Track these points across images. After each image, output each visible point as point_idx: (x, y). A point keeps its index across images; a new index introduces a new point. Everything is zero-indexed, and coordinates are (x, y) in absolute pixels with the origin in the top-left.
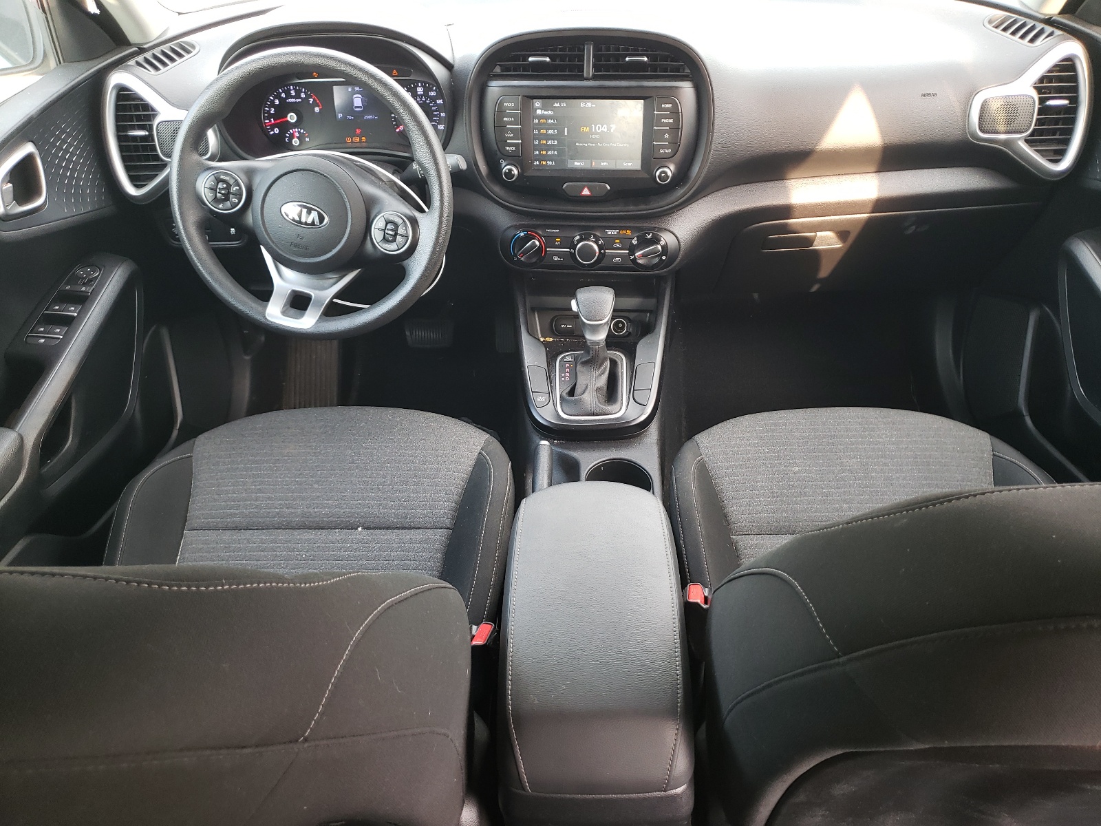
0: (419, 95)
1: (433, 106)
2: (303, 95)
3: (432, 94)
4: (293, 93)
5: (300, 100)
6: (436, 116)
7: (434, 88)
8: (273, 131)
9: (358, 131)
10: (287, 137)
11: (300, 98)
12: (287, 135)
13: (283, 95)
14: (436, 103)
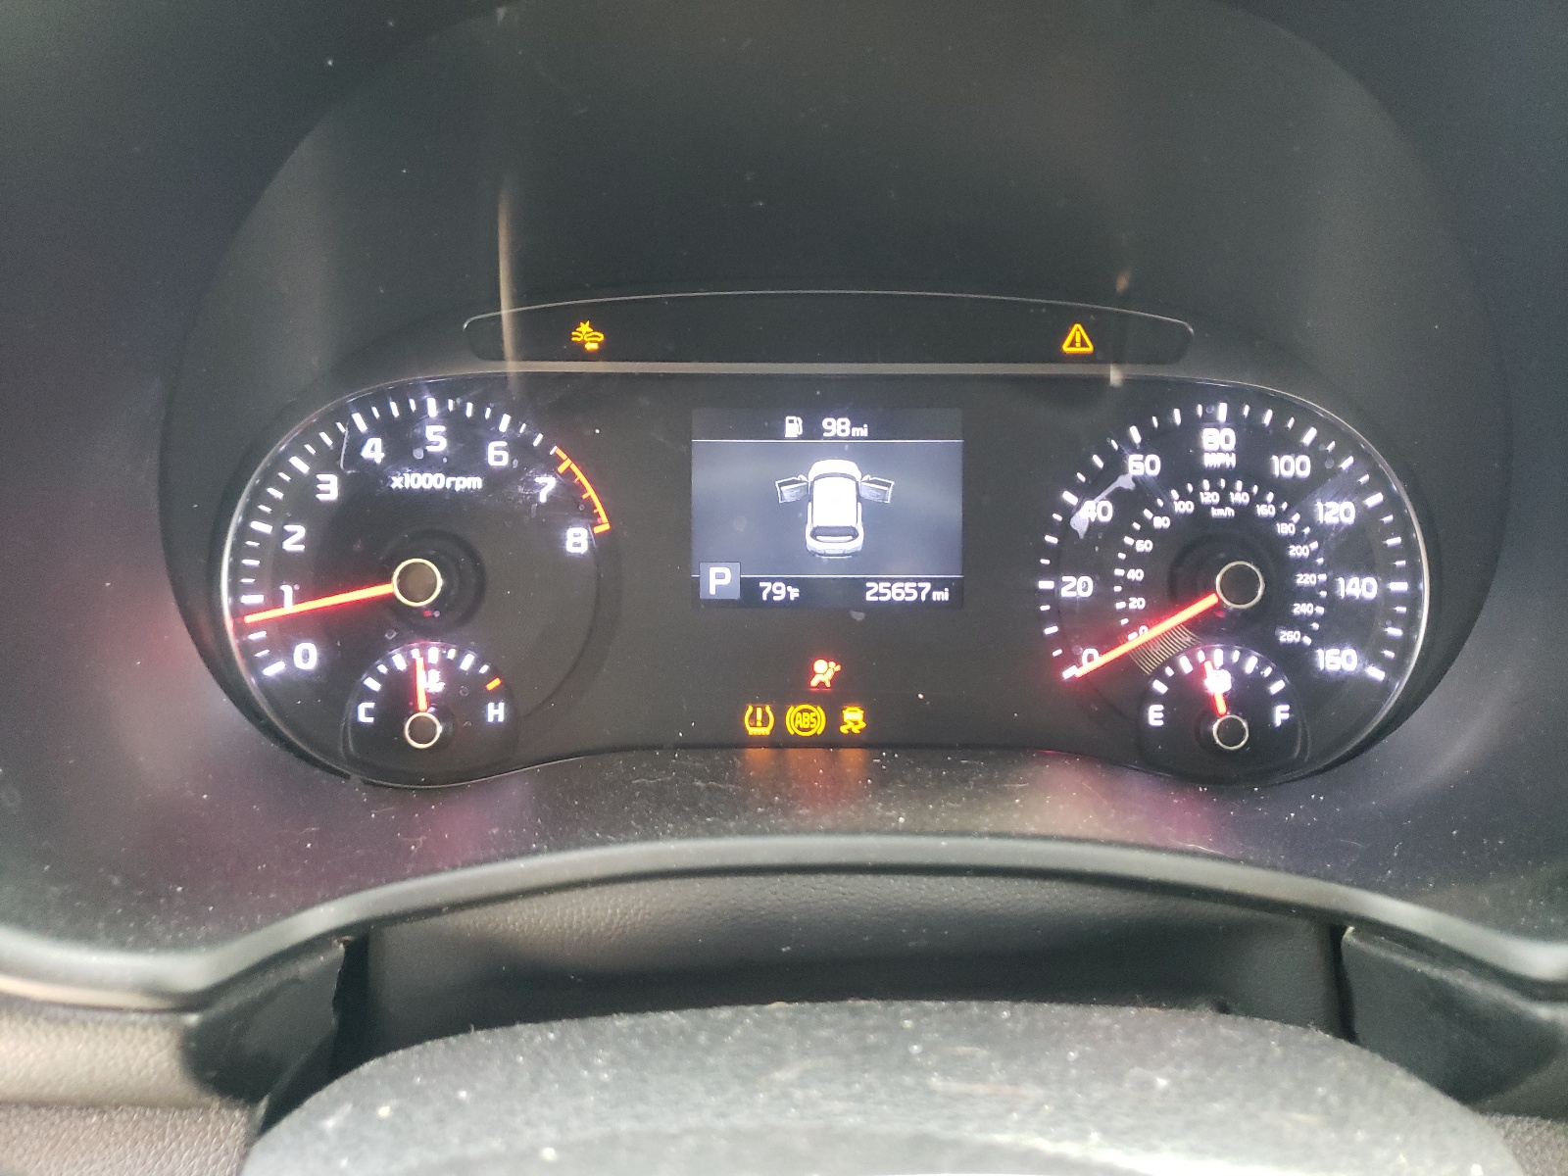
0: (1214, 474)
1: (1298, 539)
2: (497, 454)
3: (1289, 466)
4: (436, 438)
5: (474, 483)
6: (1309, 595)
7: (1310, 436)
8: (288, 654)
9: (824, 671)
10: (368, 694)
11: (481, 468)
12: (373, 684)
13: (374, 451)
14: (1308, 519)
